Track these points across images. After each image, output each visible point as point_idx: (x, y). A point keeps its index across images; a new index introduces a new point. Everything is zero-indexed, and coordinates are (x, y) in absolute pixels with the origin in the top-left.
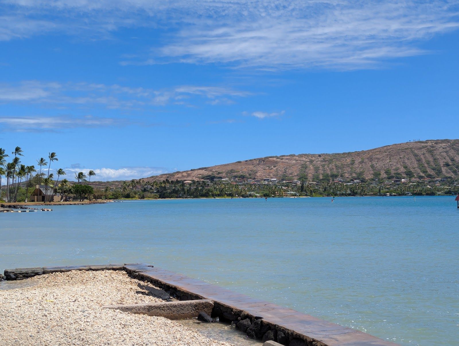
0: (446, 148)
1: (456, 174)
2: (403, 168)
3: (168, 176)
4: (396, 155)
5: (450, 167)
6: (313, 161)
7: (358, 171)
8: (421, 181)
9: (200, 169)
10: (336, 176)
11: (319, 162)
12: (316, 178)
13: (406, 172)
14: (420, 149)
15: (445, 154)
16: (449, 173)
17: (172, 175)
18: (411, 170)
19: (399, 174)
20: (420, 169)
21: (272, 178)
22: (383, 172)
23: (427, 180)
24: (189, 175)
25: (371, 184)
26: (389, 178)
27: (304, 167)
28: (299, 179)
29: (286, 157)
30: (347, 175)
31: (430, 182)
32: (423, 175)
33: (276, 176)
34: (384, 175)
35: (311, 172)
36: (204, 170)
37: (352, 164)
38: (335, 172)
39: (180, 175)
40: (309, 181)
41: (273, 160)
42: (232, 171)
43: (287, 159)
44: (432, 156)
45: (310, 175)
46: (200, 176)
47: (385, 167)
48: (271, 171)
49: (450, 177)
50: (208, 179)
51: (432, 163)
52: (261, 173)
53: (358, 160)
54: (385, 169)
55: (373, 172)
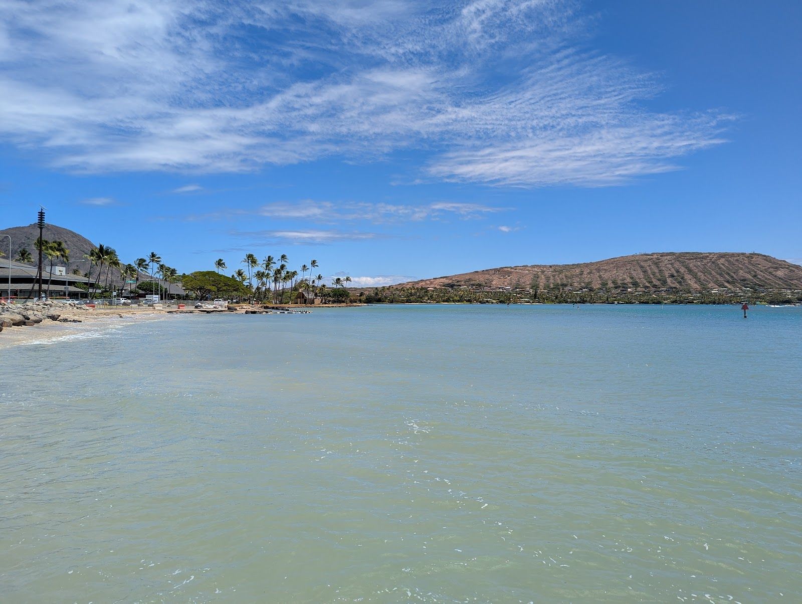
0: (671, 260)
1: (681, 285)
2: (629, 278)
3: (413, 283)
4: (623, 267)
5: (675, 278)
6: (545, 271)
7: (587, 280)
8: (646, 291)
9: (442, 278)
10: (566, 285)
11: (550, 272)
12: (547, 287)
13: (632, 282)
14: (646, 261)
15: (670, 266)
16: (674, 283)
17: (417, 283)
18: (638, 280)
19: (625, 284)
20: (646, 279)
21: (507, 286)
22: (610, 282)
23: (653, 289)
24: (431, 283)
25: (599, 292)
26: (616, 288)
27: (537, 277)
28: (532, 288)
30: (576, 284)
31: (655, 292)
32: (649, 285)
33: (510, 284)
34: (611, 285)
35: (542, 282)
36: (445, 279)
37: (581, 274)
38: (565, 281)
39: (423, 283)
40: (541, 289)
41: (508, 270)
42: (470, 280)
43: (521, 269)
44: (658, 267)
45: (542, 284)
46: (442, 283)
47: (612, 277)
48: (506, 280)
49: (675, 288)
50: (449, 286)
51: (658, 275)
52: (496, 282)
53: (587, 271)
54: (612, 279)
55: (600, 282)
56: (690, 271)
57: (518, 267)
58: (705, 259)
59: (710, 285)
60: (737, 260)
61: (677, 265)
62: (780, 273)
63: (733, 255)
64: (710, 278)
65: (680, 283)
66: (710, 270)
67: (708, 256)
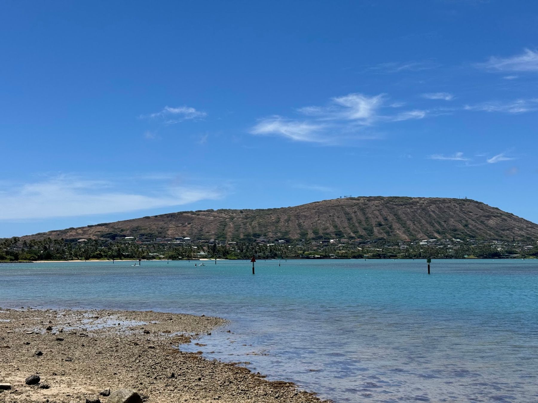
0: (378, 206)
1: (389, 235)
2: (332, 227)
3: (58, 232)
4: (326, 213)
5: (382, 227)
6: (234, 218)
7: (283, 229)
8: (351, 242)
9: (99, 225)
10: (259, 236)
11: (240, 219)
12: (235, 237)
13: (334, 232)
14: (352, 206)
15: (377, 213)
16: (381, 233)
17: (65, 232)
18: (341, 229)
19: (327, 234)
20: (351, 229)
21: (186, 237)
22: (310, 232)
23: (358, 241)
24: (85, 232)
25: (297, 244)
26: (317, 239)
27: (223, 224)
28: (217, 238)
29: (202, 213)
30: (271, 235)
31: (360, 243)
32: (354, 236)
33: (189, 235)
34: (312, 235)
35: (230, 231)
36: (103, 227)
37: (276, 222)
38: (257, 231)
39: (73, 233)
40: (229, 241)
41: (188, 216)
42: (138, 228)
43: (204, 215)
44: (364, 214)
45: (230, 234)
46: (99, 233)
47: (313, 226)
48: (185, 228)
49: (382, 239)
50: (108, 237)
51: (364, 223)
52: (172, 230)
53: (284, 217)
54: (313, 228)
55: (299, 231)
56: (399, 219)
57: (201, 211)
58: (415, 205)
59: (419, 236)
60: (449, 207)
61: (385, 212)
62: (492, 222)
63: (444, 201)
64: (420, 227)
65: (387, 233)
66: (420, 218)
67: (418, 202)
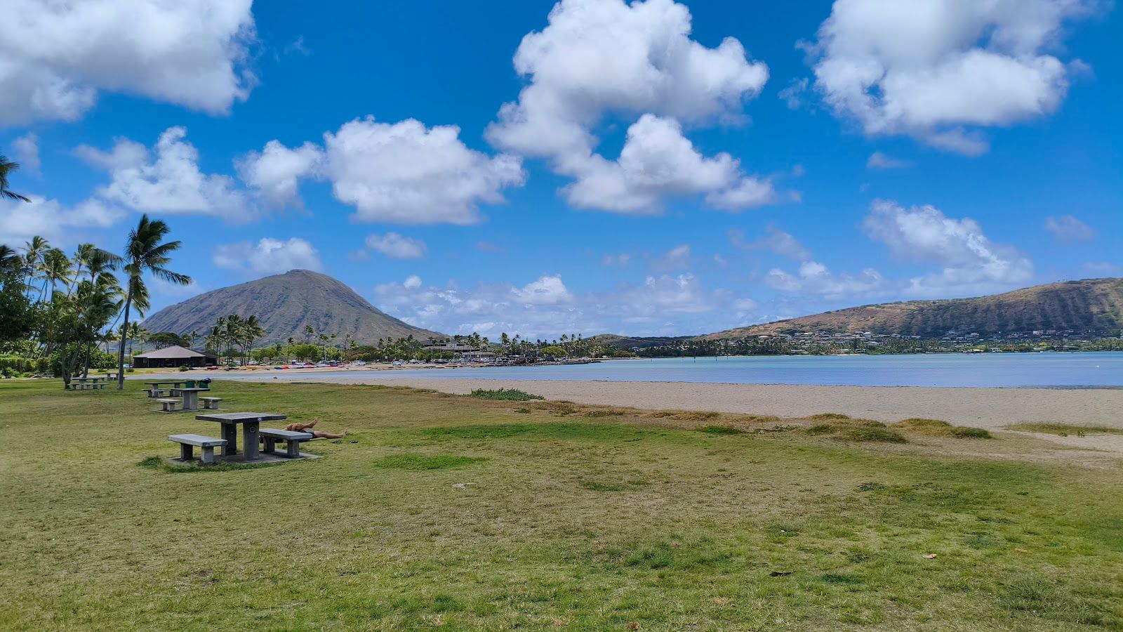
2: (1040, 317)
6: (924, 309)
12: (921, 331)
13: (1043, 321)
14: (1069, 291)
15: (1101, 298)
16: (1102, 322)
17: (746, 329)
19: (1032, 325)
21: (867, 331)
22: (1011, 323)
24: (766, 329)
26: (1018, 330)
27: (912, 317)
28: (900, 333)
29: (888, 305)
30: (963, 327)
33: (871, 329)
34: (1012, 326)
35: (917, 324)
36: (784, 323)
37: (973, 313)
38: (949, 323)
39: (755, 330)
40: (912, 335)
41: (872, 309)
42: (818, 324)
43: (890, 307)
44: (1084, 300)
45: (916, 327)
46: (780, 329)
48: (867, 322)
50: (788, 333)
